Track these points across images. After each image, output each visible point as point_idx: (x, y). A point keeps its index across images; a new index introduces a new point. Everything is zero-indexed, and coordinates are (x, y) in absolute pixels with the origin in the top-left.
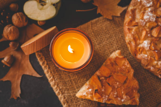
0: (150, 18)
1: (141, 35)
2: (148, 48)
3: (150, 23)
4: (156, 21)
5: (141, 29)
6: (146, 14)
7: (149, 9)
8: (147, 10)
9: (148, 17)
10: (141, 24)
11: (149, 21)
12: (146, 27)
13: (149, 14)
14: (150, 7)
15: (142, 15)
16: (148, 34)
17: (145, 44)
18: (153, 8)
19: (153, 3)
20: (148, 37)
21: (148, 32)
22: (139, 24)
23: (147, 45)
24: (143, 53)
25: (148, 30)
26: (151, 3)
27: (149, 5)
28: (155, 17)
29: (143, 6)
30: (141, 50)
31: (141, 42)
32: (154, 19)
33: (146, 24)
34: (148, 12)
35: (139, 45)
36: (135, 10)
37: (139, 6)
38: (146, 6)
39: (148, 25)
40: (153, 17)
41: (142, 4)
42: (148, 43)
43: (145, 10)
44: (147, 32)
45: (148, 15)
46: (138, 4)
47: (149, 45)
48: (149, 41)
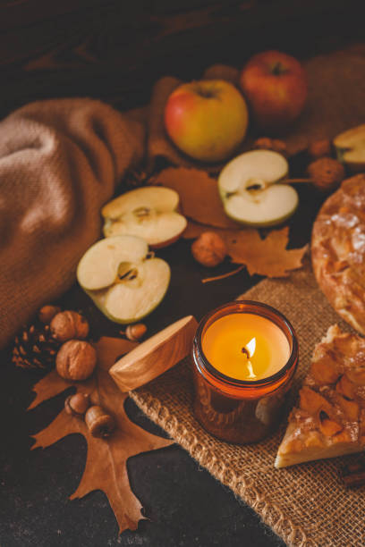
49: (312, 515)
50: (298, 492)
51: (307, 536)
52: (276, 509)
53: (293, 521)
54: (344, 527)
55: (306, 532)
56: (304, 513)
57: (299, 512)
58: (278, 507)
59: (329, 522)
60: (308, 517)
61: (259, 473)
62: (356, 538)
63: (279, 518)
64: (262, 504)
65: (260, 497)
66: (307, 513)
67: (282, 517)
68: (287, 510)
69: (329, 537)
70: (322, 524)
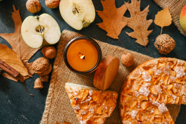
0: (144, 93)
1: (132, 104)
2: (134, 117)
3: (143, 96)
4: (149, 97)
5: (134, 99)
6: (142, 87)
7: (146, 85)
8: (144, 84)
9: (143, 91)
10: (135, 95)
11: (143, 95)
12: (139, 98)
13: (145, 88)
14: (148, 82)
15: (138, 87)
16: (138, 105)
17: (132, 113)
18: (150, 84)
19: (152, 79)
20: (137, 108)
21: (139, 104)
22: (133, 94)
23: (134, 115)
24: (128, 119)
25: (139, 102)
26: (150, 79)
27: (147, 80)
28: (149, 93)
29: (143, 79)
30: (128, 116)
31: (130, 110)
32: (147, 95)
33: (139, 96)
34: (144, 86)
35: (127, 112)
36: (134, 80)
37: (139, 78)
38: (145, 81)
39: (140, 97)
40: (147, 92)
41: (142, 77)
42: (135, 113)
43: (142, 83)
44: (137, 103)
45: (144, 90)
46: (139, 76)
47: (136, 116)
48: (137, 112)
49: (57, 105)
50: (61, 98)
51: (50, 107)
52: (52, 95)
53: (51, 101)
54: (59, 114)
55: (51, 105)
56: (56, 103)
57: (55, 101)
58: (53, 95)
59: (57, 110)
60: (55, 104)
61: (60, 85)
62: (57, 119)
63: (50, 97)
64: (51, 91)
65: (53, 89)
66: (56, 104)
67: (50, 98)
68: (53, 98)
69: (53, 112)
70: (56, 109)
